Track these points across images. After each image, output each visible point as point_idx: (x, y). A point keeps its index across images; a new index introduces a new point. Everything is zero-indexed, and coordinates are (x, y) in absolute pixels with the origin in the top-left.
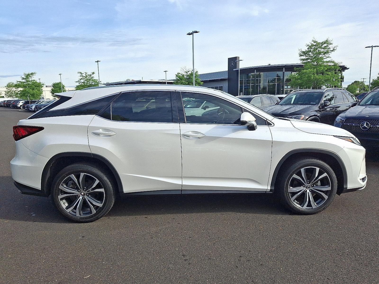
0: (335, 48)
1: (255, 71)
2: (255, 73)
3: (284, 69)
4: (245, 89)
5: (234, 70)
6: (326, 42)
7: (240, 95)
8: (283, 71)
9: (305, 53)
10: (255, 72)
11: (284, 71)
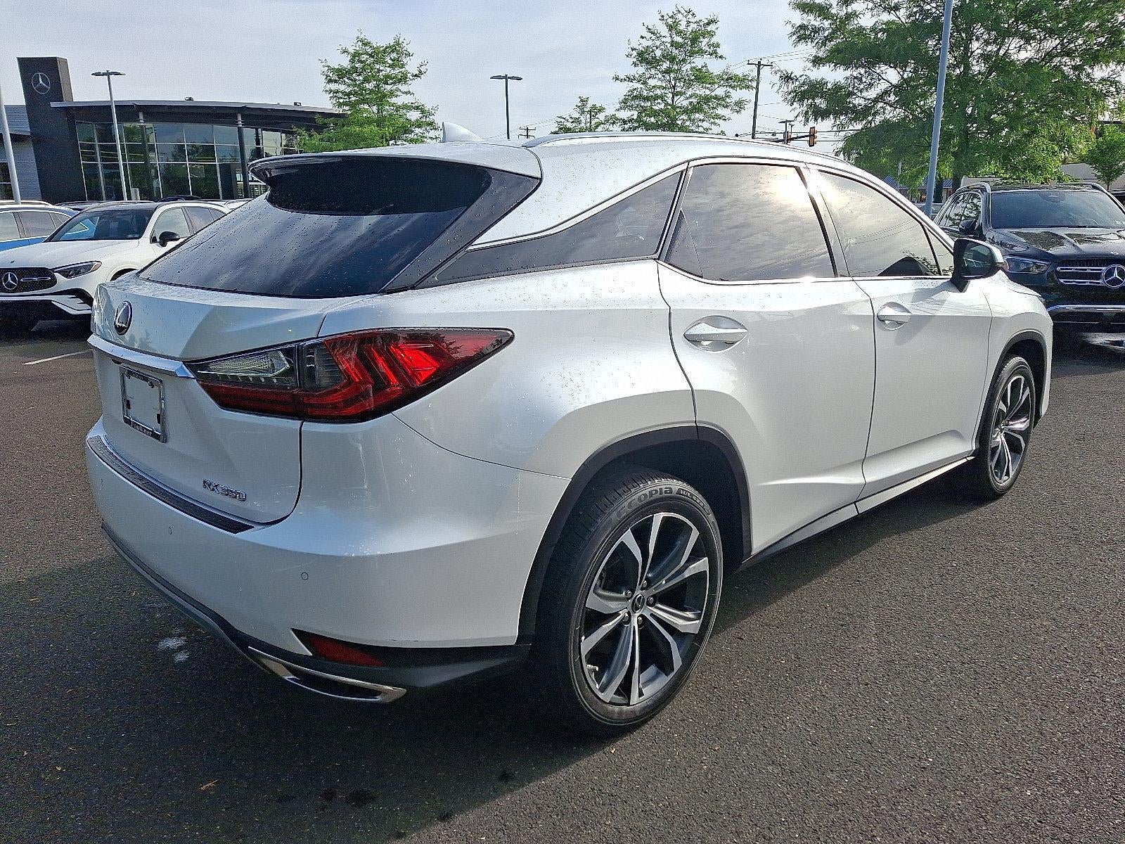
0: (423, 69)
1: (141, 117)
2: (143, 124)
3: (240, 118)
4: (106, 176)
5: (53, 105)
6: (395, 48)
7: (130, 198)
8: (235, 123)
9: (341, 74)
10: (142, 121)
11: (241, 126)
